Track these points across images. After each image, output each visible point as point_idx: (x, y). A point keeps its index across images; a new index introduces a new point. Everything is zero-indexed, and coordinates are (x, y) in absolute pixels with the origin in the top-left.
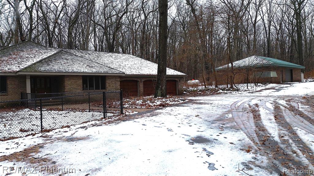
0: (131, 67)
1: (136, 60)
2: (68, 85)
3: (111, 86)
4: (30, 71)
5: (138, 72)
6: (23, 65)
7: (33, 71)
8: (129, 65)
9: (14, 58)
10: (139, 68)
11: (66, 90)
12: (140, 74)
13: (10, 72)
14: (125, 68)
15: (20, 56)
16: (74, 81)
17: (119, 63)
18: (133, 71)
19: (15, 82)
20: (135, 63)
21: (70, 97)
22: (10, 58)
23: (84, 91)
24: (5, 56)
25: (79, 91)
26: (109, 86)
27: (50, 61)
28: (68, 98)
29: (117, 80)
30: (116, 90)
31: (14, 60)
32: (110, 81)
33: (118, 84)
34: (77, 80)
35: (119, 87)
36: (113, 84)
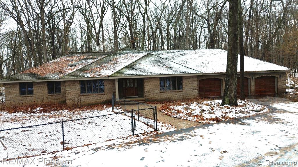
2: (147, 86)
3: (188, 86)
4: (117, 76)
6: (116, 69)
7: (119, 76)
9: (112, 64)
11: (145, 91)
13: (105, 77)
15: (117, 61)
16: (152, 82)
19: (109, 84)
21: (149, 97)
22: (109, 64)
23: (161, 91)
24: (106, 63)
25: (157, 91)
26: (186, 86)
27: (135, 65)
28: (147, 97)
29: (195, 80)
30: (193, 90)
31: (112, 66)
32: (187, 81)
33: (195, 84)
34: (155, 82)
35: (196, 87)
36: (190, 84)
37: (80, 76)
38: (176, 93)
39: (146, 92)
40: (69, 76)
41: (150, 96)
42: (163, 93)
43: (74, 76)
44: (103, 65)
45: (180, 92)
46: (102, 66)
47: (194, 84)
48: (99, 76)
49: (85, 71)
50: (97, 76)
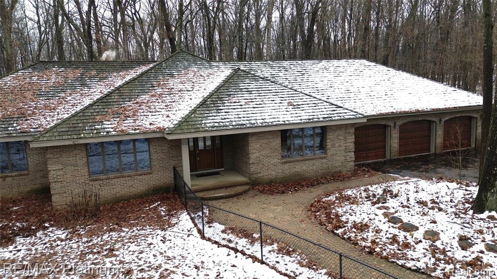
0: (372, 94)
1: (377, 72)
2: (255, 151)
3: (337, 146)
5: (388, 105)
6: (175, 109)
8: (367, 89)
9: (159, 95)
10: (389, 93)
11: (251, 162)
12: (395, 111)
13: (154, 132)
14: (360, 97)
15: (168, 89)
16: (266, 141)
17: (346, 84)
18: (378, 103)
20: (378, 81)
21: (259, 175)
22: (153, 96)
23: (284, 160)
24: (144, 92)
25: (275, 161)
26: (333, 146)
27: (221, 99)
28: (256, 176)
29: (349, 133)
30: (346, 154)
31: (160, 101)
32: (335, 136)
33: (350, 141)
34: (271, 140)
35: (352, 146)
36: (340, 141)
37: (88, 132)
38: (314, 161)
39: (253, 163)
40: (56, 134)
41: (260, 173)
42: (288, 165)
43: (70, 133)
44: (138, 100)
45: (320, 160)
46: (137, 103)
47: (348, 141)
48: (138, 131)
49: (98, 117)
50: (133, 131)
